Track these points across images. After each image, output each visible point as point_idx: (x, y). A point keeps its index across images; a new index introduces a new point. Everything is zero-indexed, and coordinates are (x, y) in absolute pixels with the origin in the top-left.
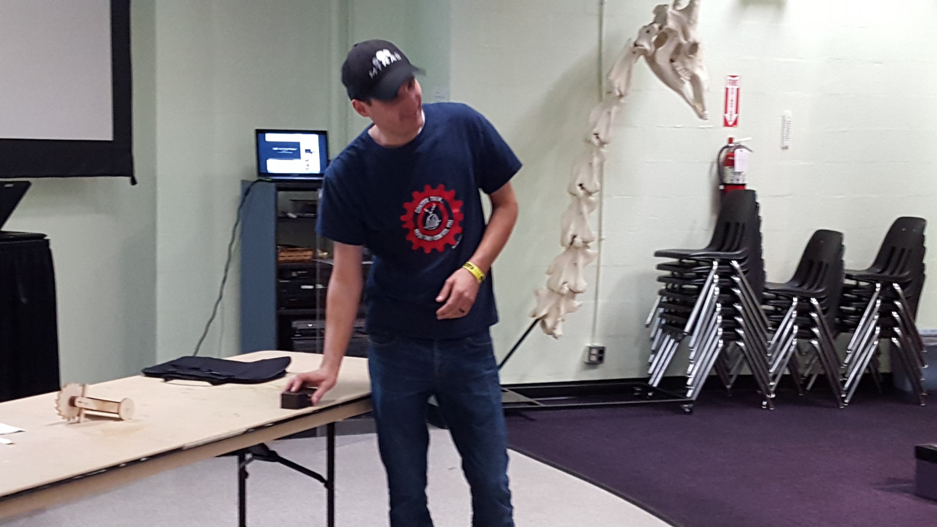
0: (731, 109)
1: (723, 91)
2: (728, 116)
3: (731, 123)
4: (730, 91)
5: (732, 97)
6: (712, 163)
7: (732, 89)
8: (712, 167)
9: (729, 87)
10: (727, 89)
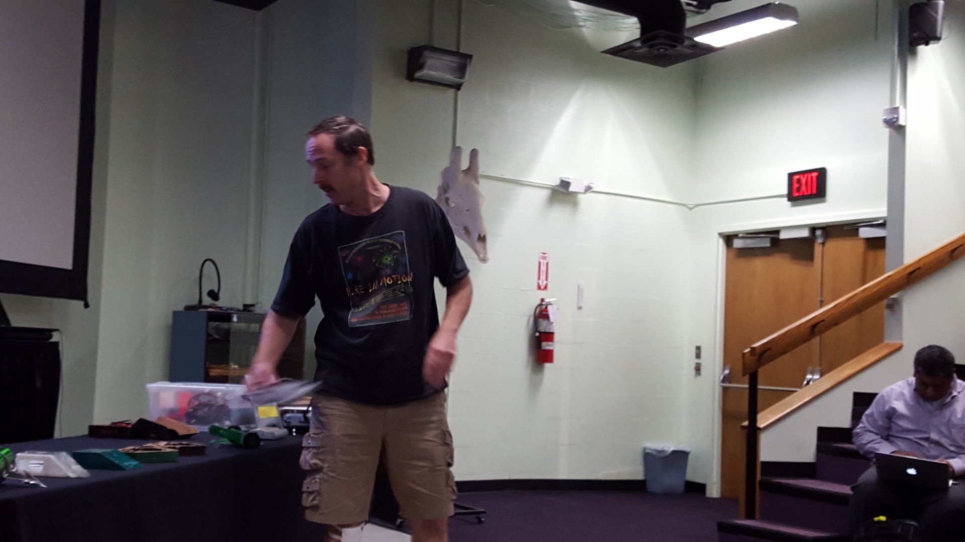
0: (543, 277)
1: (537, 264)
2: (540, 282)
3: (542, 287)
4: (542, 264)
5: (543, 268)
6: (530, 316)
7: (543, 262)
8: (529, 320)
9: (542, 261)
10: (540, 263)
